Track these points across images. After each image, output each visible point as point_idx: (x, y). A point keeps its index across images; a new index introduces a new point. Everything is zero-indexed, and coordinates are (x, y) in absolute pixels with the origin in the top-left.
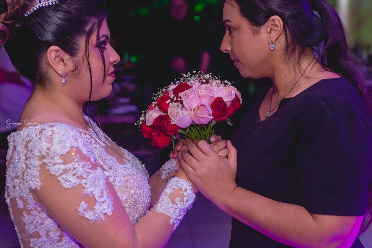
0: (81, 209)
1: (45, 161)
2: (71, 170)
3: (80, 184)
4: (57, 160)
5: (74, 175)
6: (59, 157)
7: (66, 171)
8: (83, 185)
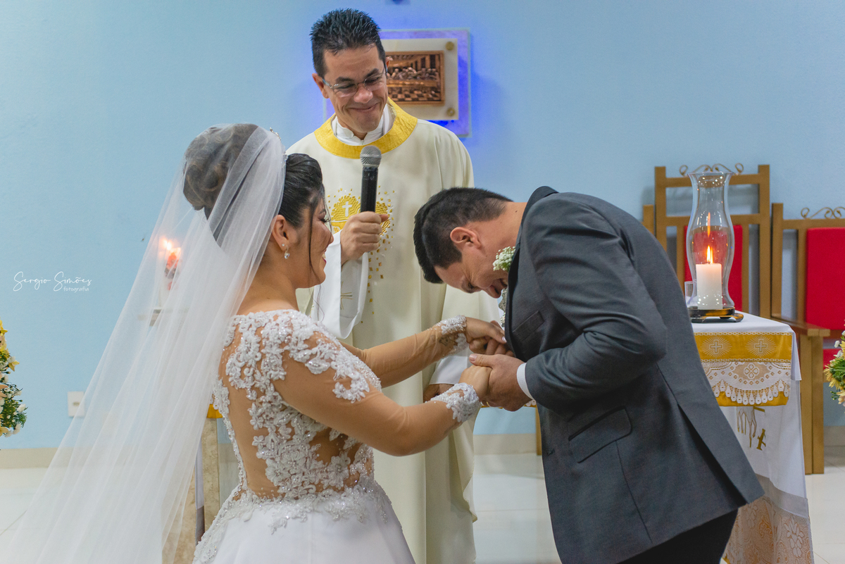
0: (336, 391)
1: (287, 348)
2: (319, 354)
3: (330, 368)
4: (301, 345)
5: (323, 358)
6: (303, 342)
7: (312, 356)
8: (334, 368)
